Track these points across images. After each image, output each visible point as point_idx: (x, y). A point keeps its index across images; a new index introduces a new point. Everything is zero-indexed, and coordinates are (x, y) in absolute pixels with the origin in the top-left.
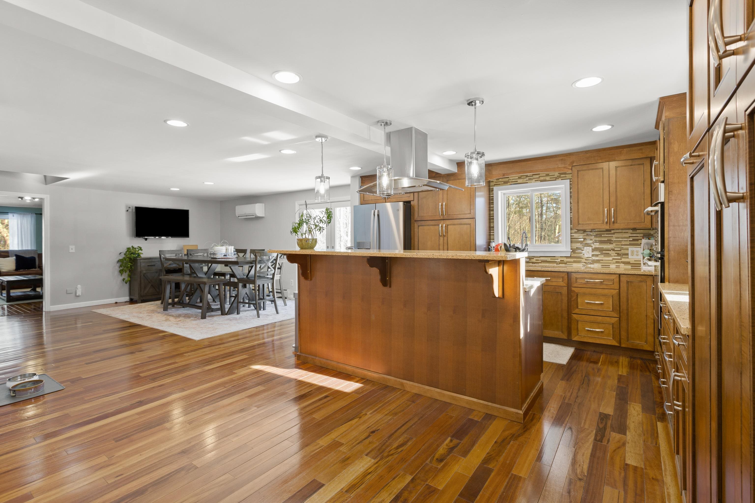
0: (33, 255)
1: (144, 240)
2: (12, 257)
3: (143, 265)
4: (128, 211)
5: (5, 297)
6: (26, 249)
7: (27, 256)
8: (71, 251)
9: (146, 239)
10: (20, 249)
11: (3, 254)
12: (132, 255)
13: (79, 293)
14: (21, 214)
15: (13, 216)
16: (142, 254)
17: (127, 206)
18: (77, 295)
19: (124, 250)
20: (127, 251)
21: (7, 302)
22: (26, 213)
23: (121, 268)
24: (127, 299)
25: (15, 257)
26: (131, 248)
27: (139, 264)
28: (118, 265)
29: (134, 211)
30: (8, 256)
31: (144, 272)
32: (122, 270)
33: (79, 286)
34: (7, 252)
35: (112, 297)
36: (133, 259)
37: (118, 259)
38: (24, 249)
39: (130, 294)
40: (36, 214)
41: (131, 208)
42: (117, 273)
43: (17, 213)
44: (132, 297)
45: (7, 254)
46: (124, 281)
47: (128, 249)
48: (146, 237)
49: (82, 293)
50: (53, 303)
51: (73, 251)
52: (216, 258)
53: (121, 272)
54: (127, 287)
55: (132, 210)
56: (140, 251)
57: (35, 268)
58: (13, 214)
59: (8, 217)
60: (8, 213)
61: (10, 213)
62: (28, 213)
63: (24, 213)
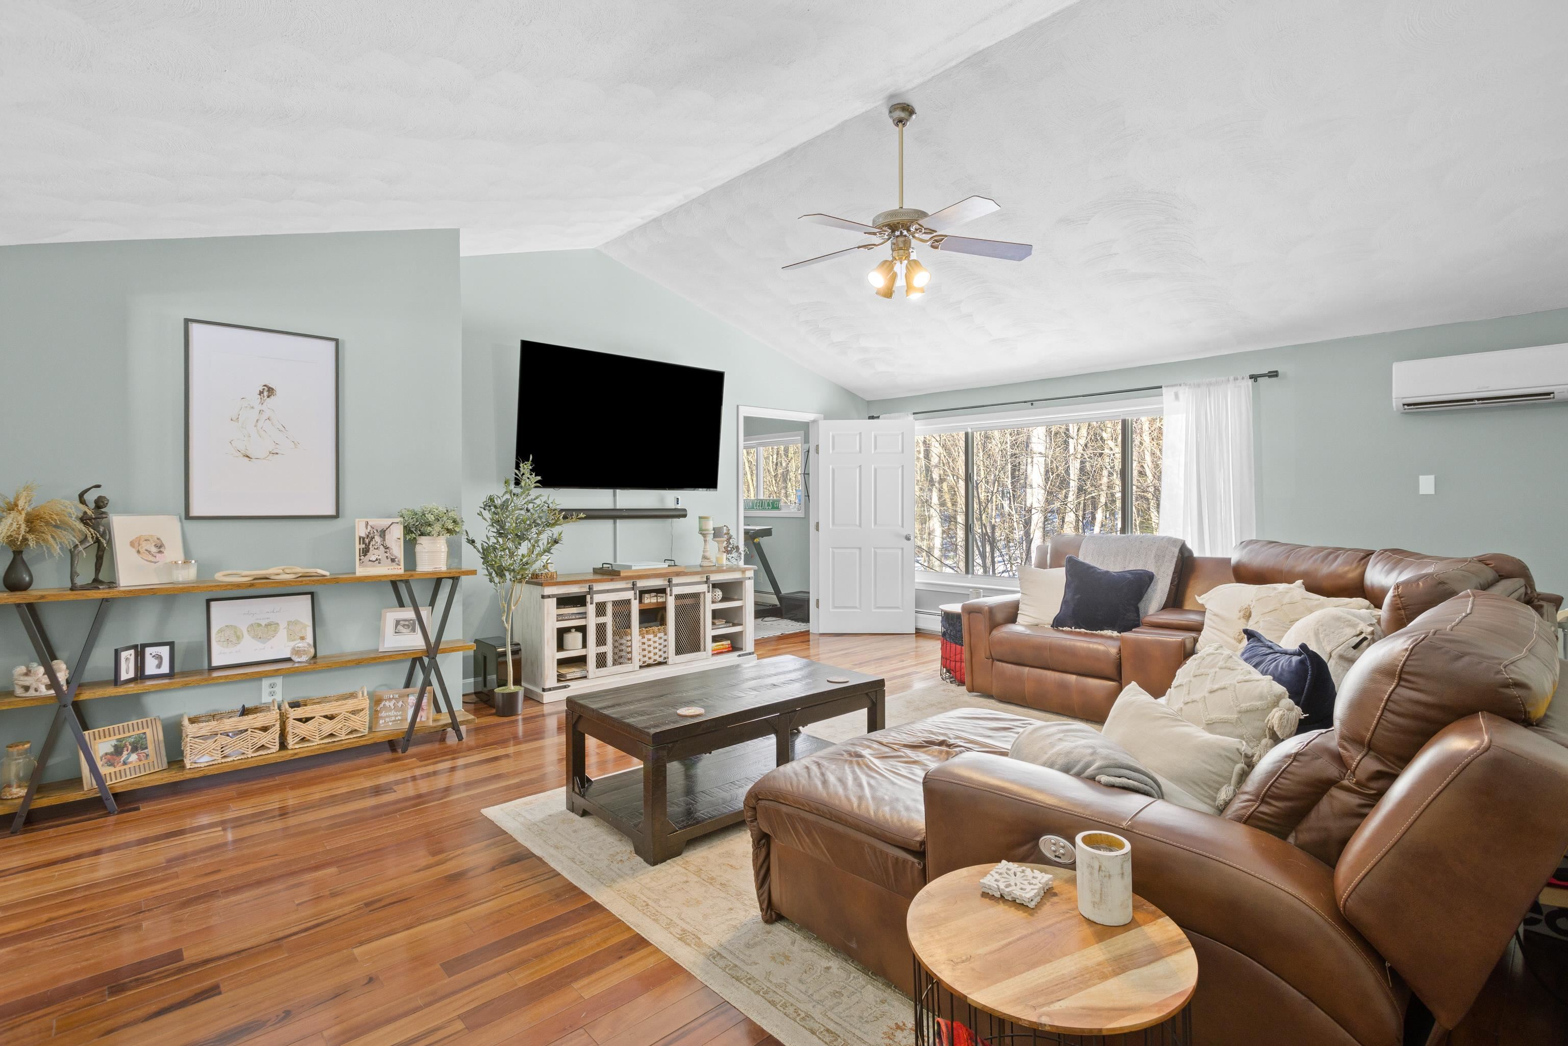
40: (1253, 377)
58: (1175, 389)
59: (1162, 403)
60: (1161, 387)
61: (1166, 387)
62: (1225, 378)
63: (1209, 380)
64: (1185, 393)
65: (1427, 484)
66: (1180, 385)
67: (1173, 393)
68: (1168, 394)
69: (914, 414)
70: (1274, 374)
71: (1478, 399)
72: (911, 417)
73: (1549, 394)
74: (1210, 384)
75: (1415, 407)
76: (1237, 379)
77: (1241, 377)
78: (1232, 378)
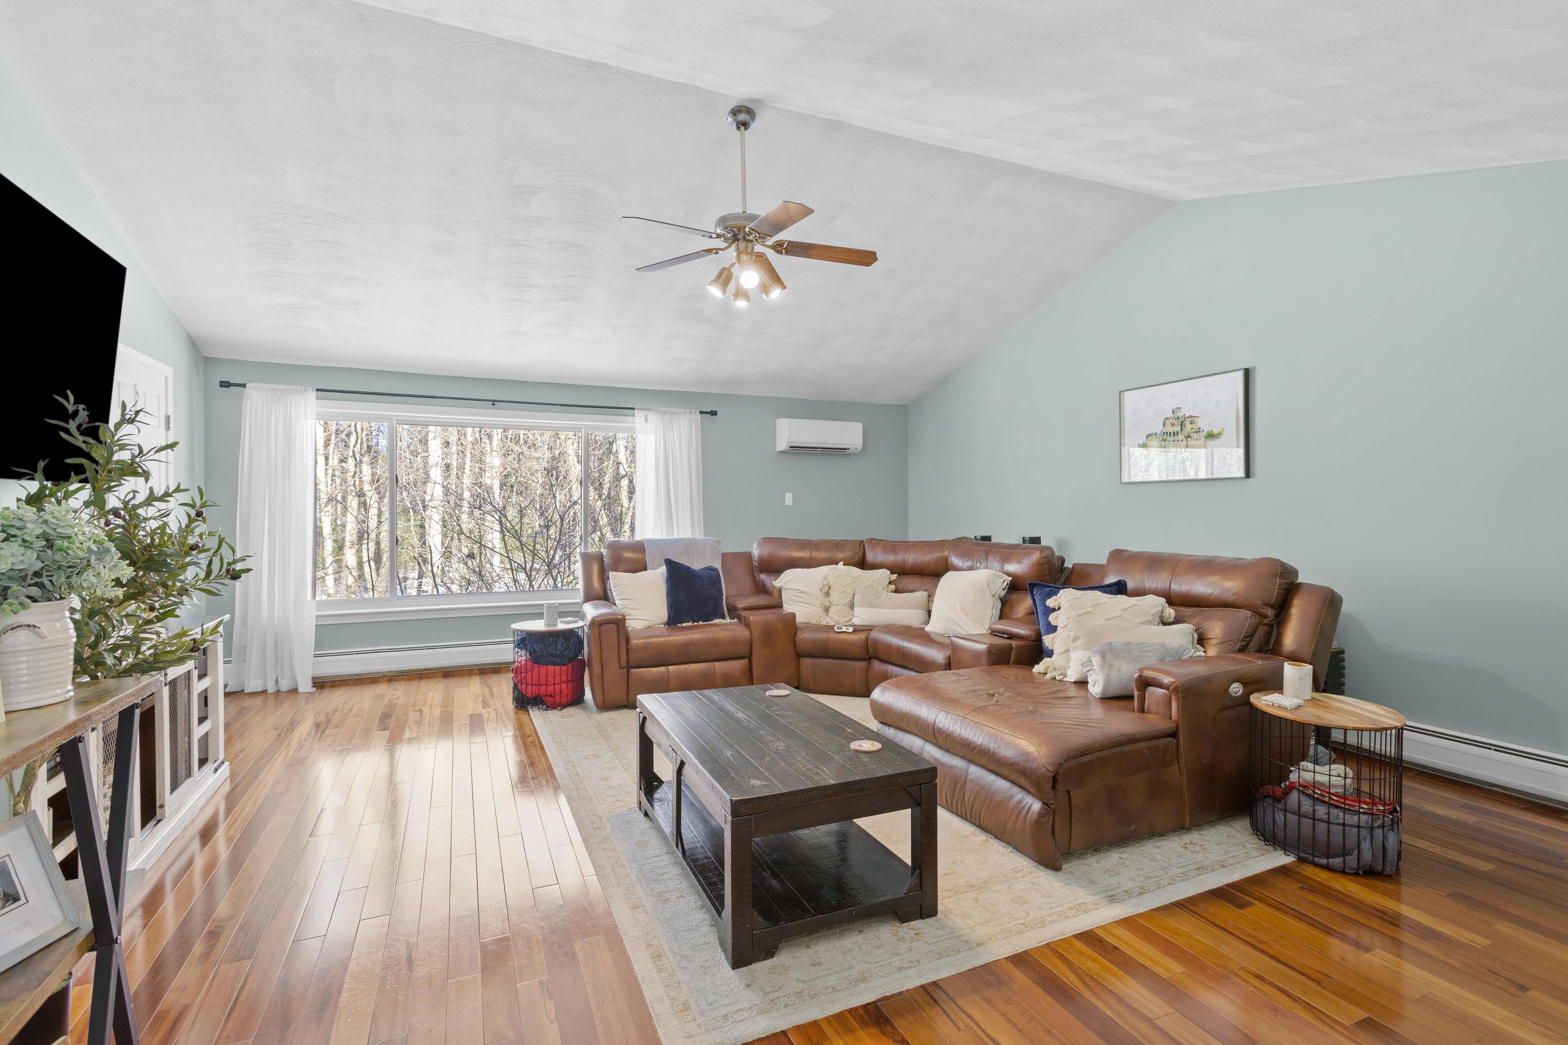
0: (708, 562)
2: (655, 568)
11: (627, 555)
14: (664, 413)
15: (646, 420)
22: (676, 410)
25: (663, 569)
30: (644, 567)
34: (639, 547)
40: (701, 413)
43: (656, 412)
45: (638, 556)
58: (645, 413)
59: (635, 423)
60: (634, 409)
61: (638, 409)
62: (683, 410)
63: (672, 409)
64: (652, 416)
65: (789, 499)
66: (650, 410)
67: (643, 416)
68: (639, 416)
69: (318, 390)
70: (714, 413)
71: (821, 448)
72: (313, 395)
73: (846, 449)
74: (673, 413)
75: (796, 450)
76: (691, 412)
77: (694, 411)
78: (688, 411)
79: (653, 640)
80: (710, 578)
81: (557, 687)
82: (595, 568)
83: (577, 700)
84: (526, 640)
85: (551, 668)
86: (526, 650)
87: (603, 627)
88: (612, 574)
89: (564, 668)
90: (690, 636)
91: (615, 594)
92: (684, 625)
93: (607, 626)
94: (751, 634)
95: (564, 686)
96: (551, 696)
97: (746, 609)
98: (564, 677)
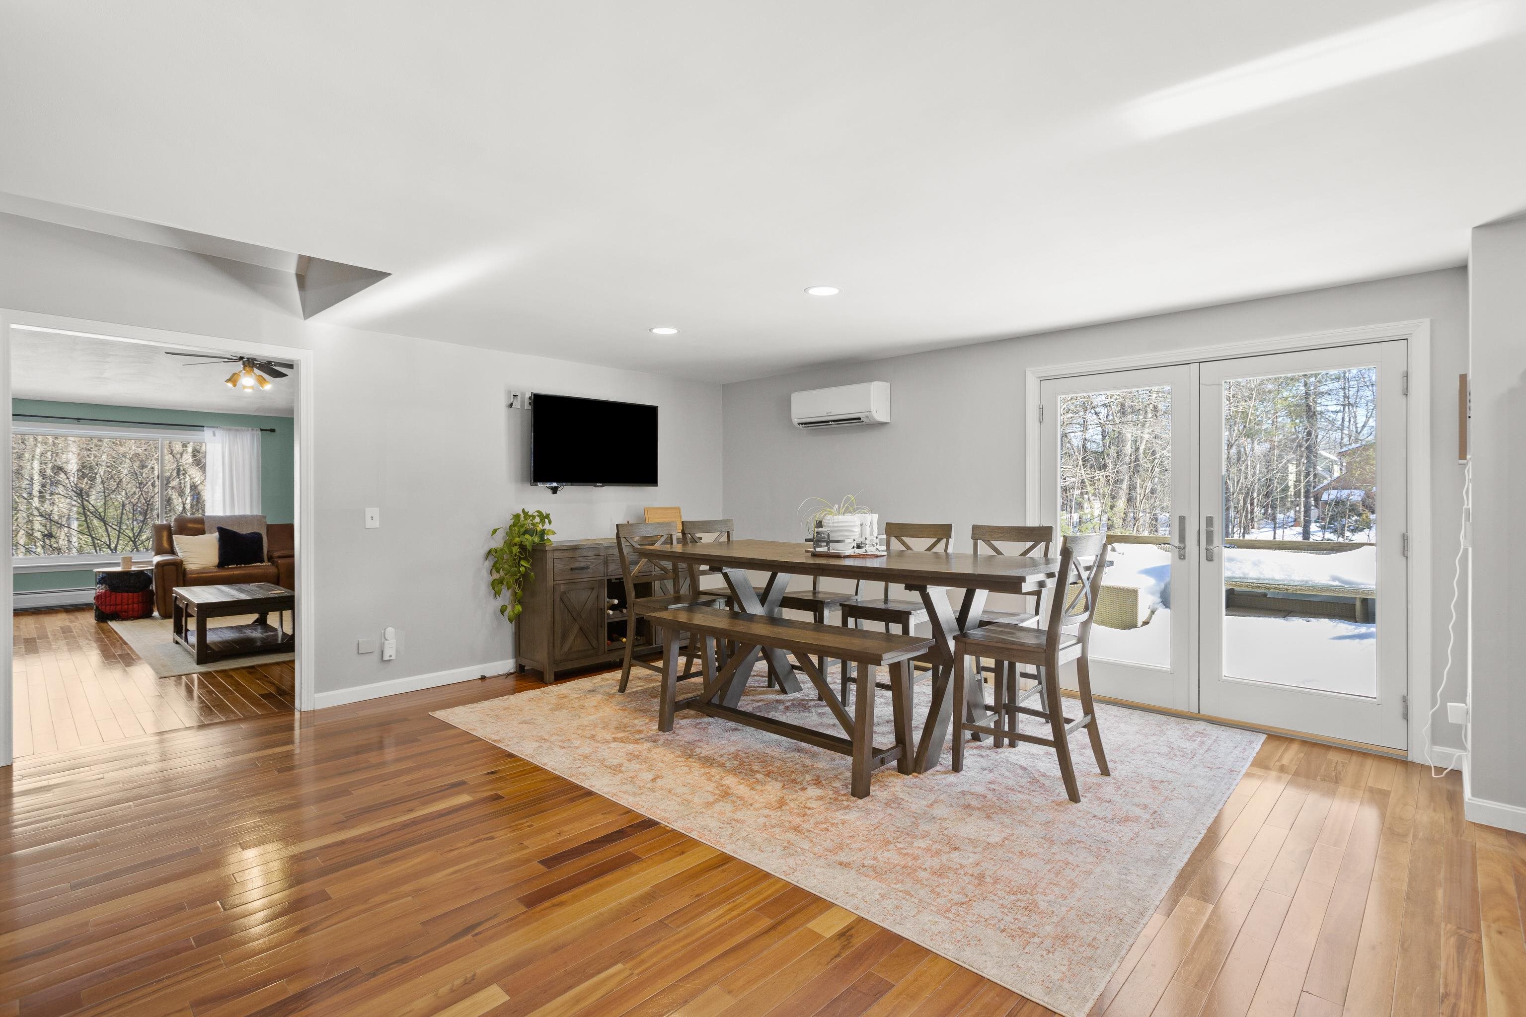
0: (255, 529)
1: (550, 492)
2: (211, 533)
3: (559, 566)
4: (511, 405)
5: (192, 646)
6: (242, 513)
7: (244, 531)
8: (369, 524)
9: (555, 490)
10: (228, 514)
11: (190, 525)
12: (527, 536)
13: (390, 652)
14: (230, 430)
15: (214, 435)
16: (554, 533)
17: (509, 392)
18: (386, 658)
19: (506, 520)
20: (514, 525)
21: (199, 662)
22: (239, 428)
23: (496, 576)
24: (508, 665)
25: (217, 534)
26: (522, 516)
27: (549, 565)
28: (488, 564)
29: (527, 406)
30: (203, 532)
31: (562, 588)
32: (501, 581)
33: (390, 631)
34: (201, 521)
35: (474, 660)
36: (529, 547)
37: (486, 549)
38: (237, 513)
39: (518, 651)
40: (262, 430)
41: (519, 398)
42: (484, 588)
43: (224, 429)
44: (524, 662)
45: (199, 526)
46: (506, 613)
47: (517, 517)
48: (555, 484)
49: (397, 652)
50: (322, 685)
51: (376, 524)
52: (838, 556)
53: (496, 586)
54: (508, 630)
55: (523, 402)
56: (547, 526)
57: (262, 561)
58: (213, 430)
59: (203, 436)
60: (203, 427)
61: (207, 427)
62: (246, 428)
63: (236, 428)
64: (219, 433)
66: (217, 428)
67: (211, 432)
68: (207, 432)
70: (273, 431)
76: (253, 430)
77: (255, 429)
78: (250, 429)
79: (204, 575)
80: (256, 539)
81: (130, 606)
82: (165, 534)
83: (147, 615)
84: (108, 579)
85: (125, 594)
86: (106, 584)
87: (165, 567)
88: (174, 537)
89: (135, 594)
90: (232, 573)
91: (177, 548)
92: (230, 566)
93: (168, 567)
94: (278, 570)
95: (135, 605)
96: (125, 612)
97: (280, 557)
98: (136, 600)
